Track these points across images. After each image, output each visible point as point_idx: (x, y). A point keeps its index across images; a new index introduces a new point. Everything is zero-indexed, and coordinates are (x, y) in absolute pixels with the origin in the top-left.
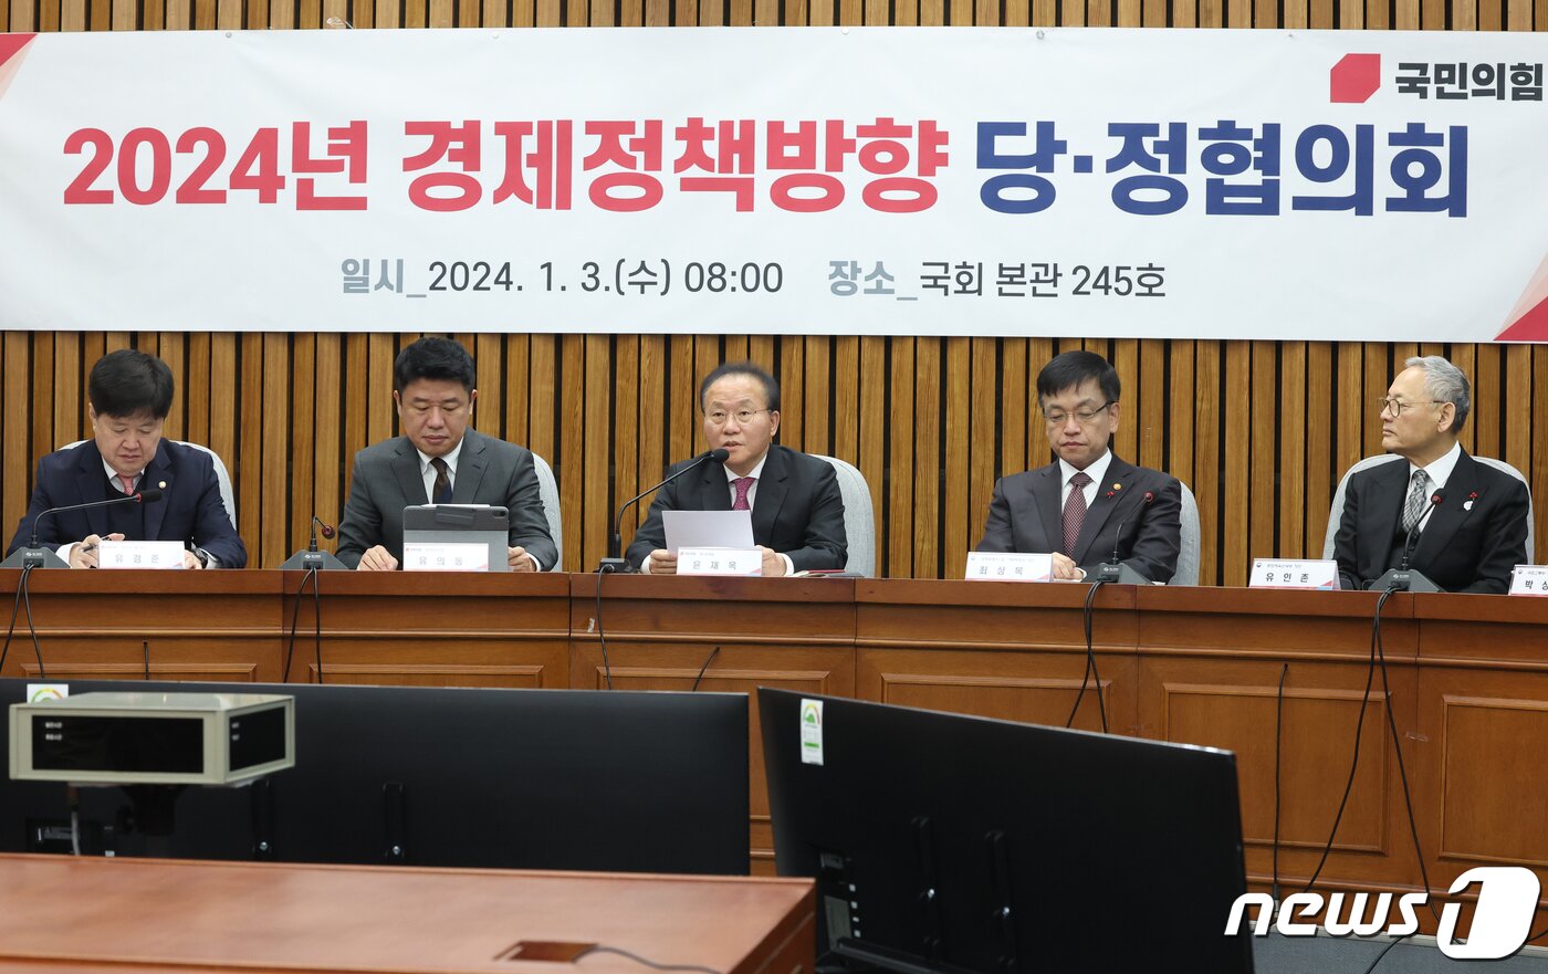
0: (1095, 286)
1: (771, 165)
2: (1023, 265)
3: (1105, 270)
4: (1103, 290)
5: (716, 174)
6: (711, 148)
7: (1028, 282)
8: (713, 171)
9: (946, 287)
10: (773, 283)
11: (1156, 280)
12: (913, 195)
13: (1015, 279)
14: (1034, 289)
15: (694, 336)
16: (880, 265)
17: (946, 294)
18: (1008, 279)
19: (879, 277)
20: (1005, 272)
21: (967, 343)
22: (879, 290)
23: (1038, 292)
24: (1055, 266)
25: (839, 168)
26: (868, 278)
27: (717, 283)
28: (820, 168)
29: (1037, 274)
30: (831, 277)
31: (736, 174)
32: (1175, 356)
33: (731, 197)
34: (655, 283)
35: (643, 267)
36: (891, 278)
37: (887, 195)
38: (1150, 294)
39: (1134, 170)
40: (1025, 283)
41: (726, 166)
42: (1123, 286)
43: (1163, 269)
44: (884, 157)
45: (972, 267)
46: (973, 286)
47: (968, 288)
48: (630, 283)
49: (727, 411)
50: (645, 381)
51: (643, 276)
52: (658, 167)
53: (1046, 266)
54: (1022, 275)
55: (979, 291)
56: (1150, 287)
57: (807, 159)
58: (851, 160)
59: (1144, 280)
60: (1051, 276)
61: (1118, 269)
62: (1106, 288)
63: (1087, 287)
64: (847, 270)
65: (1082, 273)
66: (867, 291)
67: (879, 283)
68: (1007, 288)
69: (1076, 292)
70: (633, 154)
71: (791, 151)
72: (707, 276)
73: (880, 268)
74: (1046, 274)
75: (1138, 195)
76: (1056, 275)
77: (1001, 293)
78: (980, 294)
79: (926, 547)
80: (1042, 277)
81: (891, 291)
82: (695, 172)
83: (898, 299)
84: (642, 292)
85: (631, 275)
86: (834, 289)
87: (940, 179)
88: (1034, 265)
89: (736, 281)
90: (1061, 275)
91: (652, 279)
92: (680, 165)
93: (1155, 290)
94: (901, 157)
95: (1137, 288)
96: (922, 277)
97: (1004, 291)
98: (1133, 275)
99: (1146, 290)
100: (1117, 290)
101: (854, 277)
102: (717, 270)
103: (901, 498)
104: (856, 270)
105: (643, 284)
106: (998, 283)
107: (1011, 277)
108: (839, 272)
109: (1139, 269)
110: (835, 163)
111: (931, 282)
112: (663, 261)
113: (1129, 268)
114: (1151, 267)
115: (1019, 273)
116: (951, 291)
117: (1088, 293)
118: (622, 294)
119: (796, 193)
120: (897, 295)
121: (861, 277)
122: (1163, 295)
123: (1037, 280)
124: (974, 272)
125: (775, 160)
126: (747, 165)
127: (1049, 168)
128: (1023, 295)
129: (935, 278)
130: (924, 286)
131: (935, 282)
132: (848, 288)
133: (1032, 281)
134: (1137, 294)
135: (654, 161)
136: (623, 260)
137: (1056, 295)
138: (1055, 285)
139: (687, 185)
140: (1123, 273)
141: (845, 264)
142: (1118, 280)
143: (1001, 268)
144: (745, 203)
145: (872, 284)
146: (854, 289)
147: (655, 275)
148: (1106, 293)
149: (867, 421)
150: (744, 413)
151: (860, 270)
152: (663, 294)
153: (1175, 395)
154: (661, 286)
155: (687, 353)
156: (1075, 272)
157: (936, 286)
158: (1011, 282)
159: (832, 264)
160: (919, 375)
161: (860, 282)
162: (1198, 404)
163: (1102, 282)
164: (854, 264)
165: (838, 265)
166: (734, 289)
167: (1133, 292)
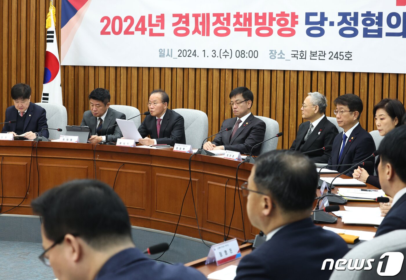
0: (334, 57)
1: (255, 25)
2: (316, 51)
3: (337, 53)
5: (243, 27)
6: (242, 20)
7: (318, 56)
8: (242, 26)
9: (297, 57)
10: (256, 56)
11: (350, 56)
12: (290, 32)
13: (315, 55)
14: (319, 58)
16: (281, 51)
17: (297, 59)
18: (313, 55)
19: (281, 54)
20: (312, 53)
21: (303, 72)
22: (281, 58)
23: (320, 59)
24: (324, 51)
25: (272, 25)
26: (279, 55)
27: (243, 56)
28: (267, 25)
29: (320, 54)
30: (270, 54)
31: (247, 27)
32: (355, 77)
33: (246, 33)
34: (229, 55)
35: (226, 51)
36: (284, 55)
37: (283, 32)
38: (348, 59)
39: (345, 25)
40: (317, 56)
41: (245, 25)
42: (341, 57)
43: (351, 53)
44: (283, 22)
45: (304, 52)
46: (304, 57)
47: (303, 57)
48: (223, 55)
49: (152, 102)
50: (227, 81)
51: (226, 54)
52: (229, 25)
53: (322, 52)
54: (316, 54)
55: (305, 58)
56: (348, 57)
57: (264, 23)
58: (275, 23)
59: (347, 56)
60: (323, 54)
61: (340, 52)
62: (337, 58)
63: (332, 57)
64: (273, 52)
65: (331, 54)
66: (278, 58)
67: (281, 56)
68: (312, 58)
69: (330, 59)
70: (224, 22)
71: (260, 21)
72: (241, 54)
74: (322, 54)
75: (346, 32)
76: (325, 54)
77: (311, 59)
78: (306, 59)
79: (293, 126)
80: (321, 55)
81: (284, 58)
82: (238, 26)
83: (286, 60)
84: (226, 58)
85: (223, 53)
86: (270, 57)
87: (296, 28)
88: (319, 51)
89: (247, 55)
90: (326, 54)
91: (228, 54)
92: (235, 24)
93: (350, 58)
94: (287, 22)
95: (345, 58)
96: (292, 54)
97: (311, 58)
98: (344, 54)
99: (347, 58)
100: (340, 58)
101: (275, 54)
102: (243, 52)
103: (286, 113)
104: (276, 52)
105: (226, 56)
106: (310, 56)
107: (314, 54)
108: (271, 53)
109: (345, 53)
111: (294, 56)
112: (231, 50)
113: (343, 52)
114: (348, 52)
115: (315, 53)
116: (298, 58)
117: (333, 59)
118: (221, 58)
119: (262, 32)
120: (285, 59)
121: (277, 54)
122: (352, 60)
123: (320, 55)
124: (304, 53)
125: (257, 23)
126: (250, 25)
127: (323, 25)
128: (316, 59)
129: (295, 55)
130: (292, 57)
131: (295, 56)
133: (319, 56)
134: (345, 60)
136: (221, 49)
137: (324, 60)
138: (324, 57)
139: (236, 30)
140: (341, 54)
141: (273, 51)
142: (340, 55)
143: (311, 52)
144: (250, 35)
145: (279, 56)
146: (275, 57)
147: (229, 53)
148: (337, 59)
149: (279, 93)
150: (155, 103)
152: (230, 58)
153: (355, 87)
154: (230, 56)
155: (236, 74)
156: (329, 53)
157: (295, 57)
158: (314, 56)
159: (270, 51)
160: (291, 81)
161: (277, 56)
162: (361, 90)
163: (336, 56)
164: (275, 51)
165: (271, 51)
166: (247, 57)
167: (344, 59)
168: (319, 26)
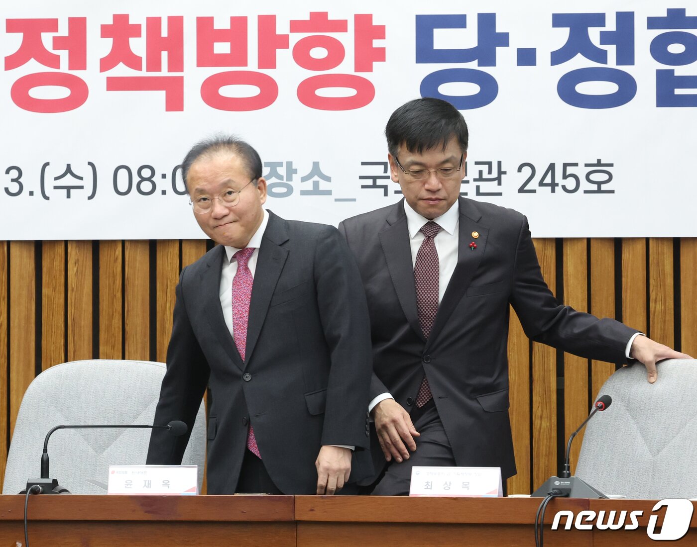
0: (541, 184)
1: (201, 63)
3: (552, 167)
4: (550, 188)
5: (144, 73)
6: (138, 46)
7: (471, 181)
8: (140, 69)
9: (385, 188)
11: (604, 177)
12: (350, 92)
14: (478, 187)
15: (123, 242)
16: (316, 165)
17: (386, 194)
19: (316, 178)
22: (316, 191)
23: (481, 191)
24: (499, 163)
25: (273, 65)
26: (304, 179)
27: (146, 186)
28: (252, 65)
29: (481, 172)
31: (164, 72)
32: (626, 255)
33: (160, 96)
34: (82, 187)
35: (69, 170)
36: (328, 179)
37: (322, 92)
38: (599, 191)
39: (580, 62)
40: (468, 182)
41: (154, 64)
42: (571, 183)
43: (611, 165)
44: (319, 53)
48: (56, 188)
49: (212, 195)
50: (72, 290)
51: (69, 180)
52: (83, 66)
53: (489, 164)
56: (599, 184)
57: (239, 55)
58: (284, 56)
59: (592, 177)
60: (495, 174)
61: (565, 166)
62: (553, 185)
63: (534, 184)
64: (282, 171)
65: (527, 171)
66: (303, 193)
67: (316, 184)
69: (522, 190)
70: (56, 52)
71: (222, 48)
72: (136, 179)
73: (316, 169)
74: (490, 172)
75: (584, 88)
76: (501, 173)
80: (485, 175)
81: (329, 193)
82: (121, 70)
83: (336, 200)
84: (69, 196)
85: (56, 179)
87: (377, 75)
88: (477, 163)
89: (166, 184)
90: (505, 173)
91: (77, 182)
92: (106, 64)
93: (604, 187)
94: (336, 53)
95: (585, 185)
96: (361, 178)
98: (581, 171)
99: (594, 187)
100: (564, 187)
101: (290, 178)
102: (146, 173)
104: (291, 171)
105: (68, 188)
108: (273, 173)
109: (587, 165)
110: (267, 59)
111: (370, 182)
112: (90, 164)
113: (576, 165)
114: (599, 163)
116: (391, 191)
117: (534, 191)
118: (47, 198)
119: (227, 91)
120: (335, 195)
121: (296, 178)
122: (612, 192)
123: (481, 179)
125: (205, 58)
126: (177, 63)
127: (492, 62)
129: (375, 178)
130: (363, 187)
131: (375, 182)
132: (283, 190)
133: (475, 180)
134: (586, 192)
135: (79, 61)
136: (47, 164)
137: (500, 194)
138: (500, 184)
139: (114, 84)
140: (570, 170)
141: (280, 164)
142: (565, 177)
144: (175, 103)
145: (309, 186)
146: (290, 191)
147: (81, 178)
148: (553, 191)
150: (230, 193)
151: (295, 171)
152: (90, 198)
153: (627, 296)
154: (89, 190)
155: (116, 260)
156: (520, 170)
157: (374, 186)
159: (267, 164)
161: (296, 183)
162: (652, 305)
163: (548, 180)
164: (289, 164)
165: (273, 166)
166: (164, 192)
167: (581, 189)
168: (473, 65)
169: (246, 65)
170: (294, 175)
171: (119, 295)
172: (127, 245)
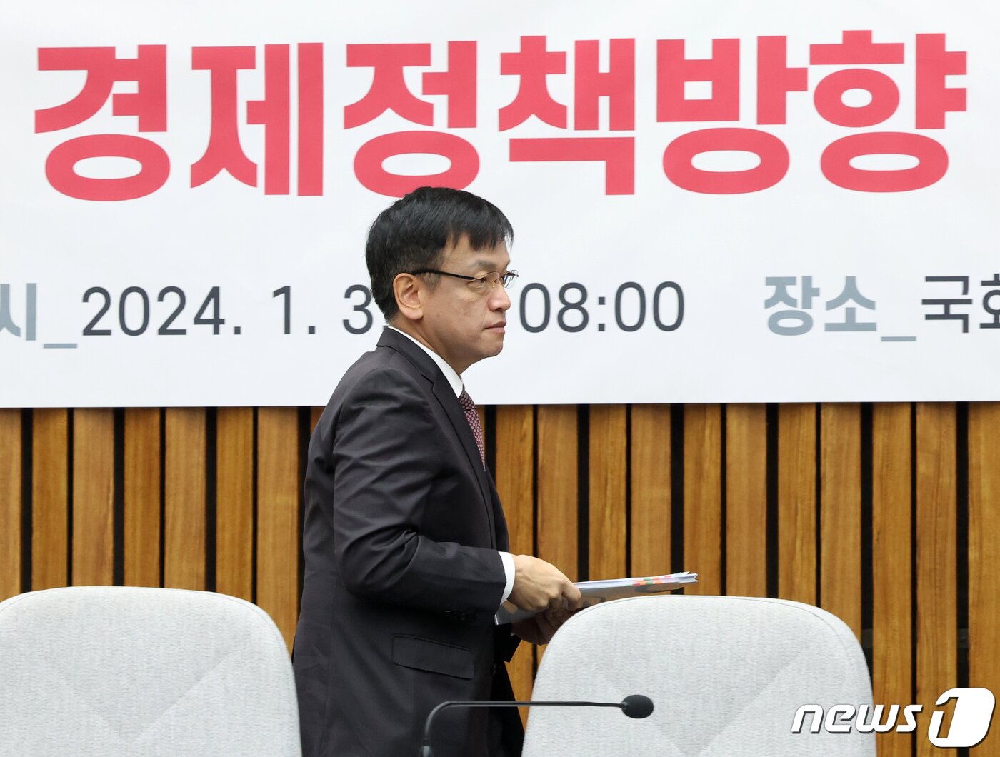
1: (664, 115)
5: (570, 132)
6: (561, 88)
8: (563, 124)
9: (964, 318)
10: (668, 317)
12: (908, 162)
15: (535, 408)
16: (851, 281)
17: (966, 329)
19: (851, 303)
22: (851, 324)
25: (780, 118)
26: (831, 305)
27: (573, 318)
28: (748, 118)
30: (769, 303)
31: (604, 131)
33: (597, 170)
36: (870, 305)
37: (862, 163)
41: (587, 117)
44: (857, 98)
52: (470, 121)
57: (726, 103)
58: (800, 104)
64: (795, 291)
66: (830, 327)
67: (851, 313)
70: (428, 99)
71: (698, 90)
72: (556, 306)
73: (851, 288)
81: (871, 327)
82: (533, 128)
83: (885, 339)
86: (773, 325)
87: (953, 133)
89: (605, 314)
92: (509, 117)
94: (886, 98)
96: (925, 302)
101: (807, 304)
102: (573, 296)
103: (892, 678)
104: (810, 291)
108: (781, 296)
110: (772, 110)
111: (939, 309)
116: (973, 324)
119: (706, 161)
120: (882, 331)
121: (818, 303)
125: (671, 107)
126: (623, 116)
129: (947, 303)
130: (929, 317)
131: (947, 309)
132: (797, 323)
135: (464, 112)
139: (523, 151)
141: (792, 281)
144: (620, 181)
145: (838, 315)
146: (808, 324)
149: (833, 551)
151: (816, 292)
155: (522, 439)
157: (947, 316)
159: (770, 281)
160: (922, 468)
161: (818, 311)
164: (807, 280)
165: (780, 283)
166: (602, 327)
169: (736, 117)
170: (814, 299)
171: (528, 494)
172: (541, 412)
